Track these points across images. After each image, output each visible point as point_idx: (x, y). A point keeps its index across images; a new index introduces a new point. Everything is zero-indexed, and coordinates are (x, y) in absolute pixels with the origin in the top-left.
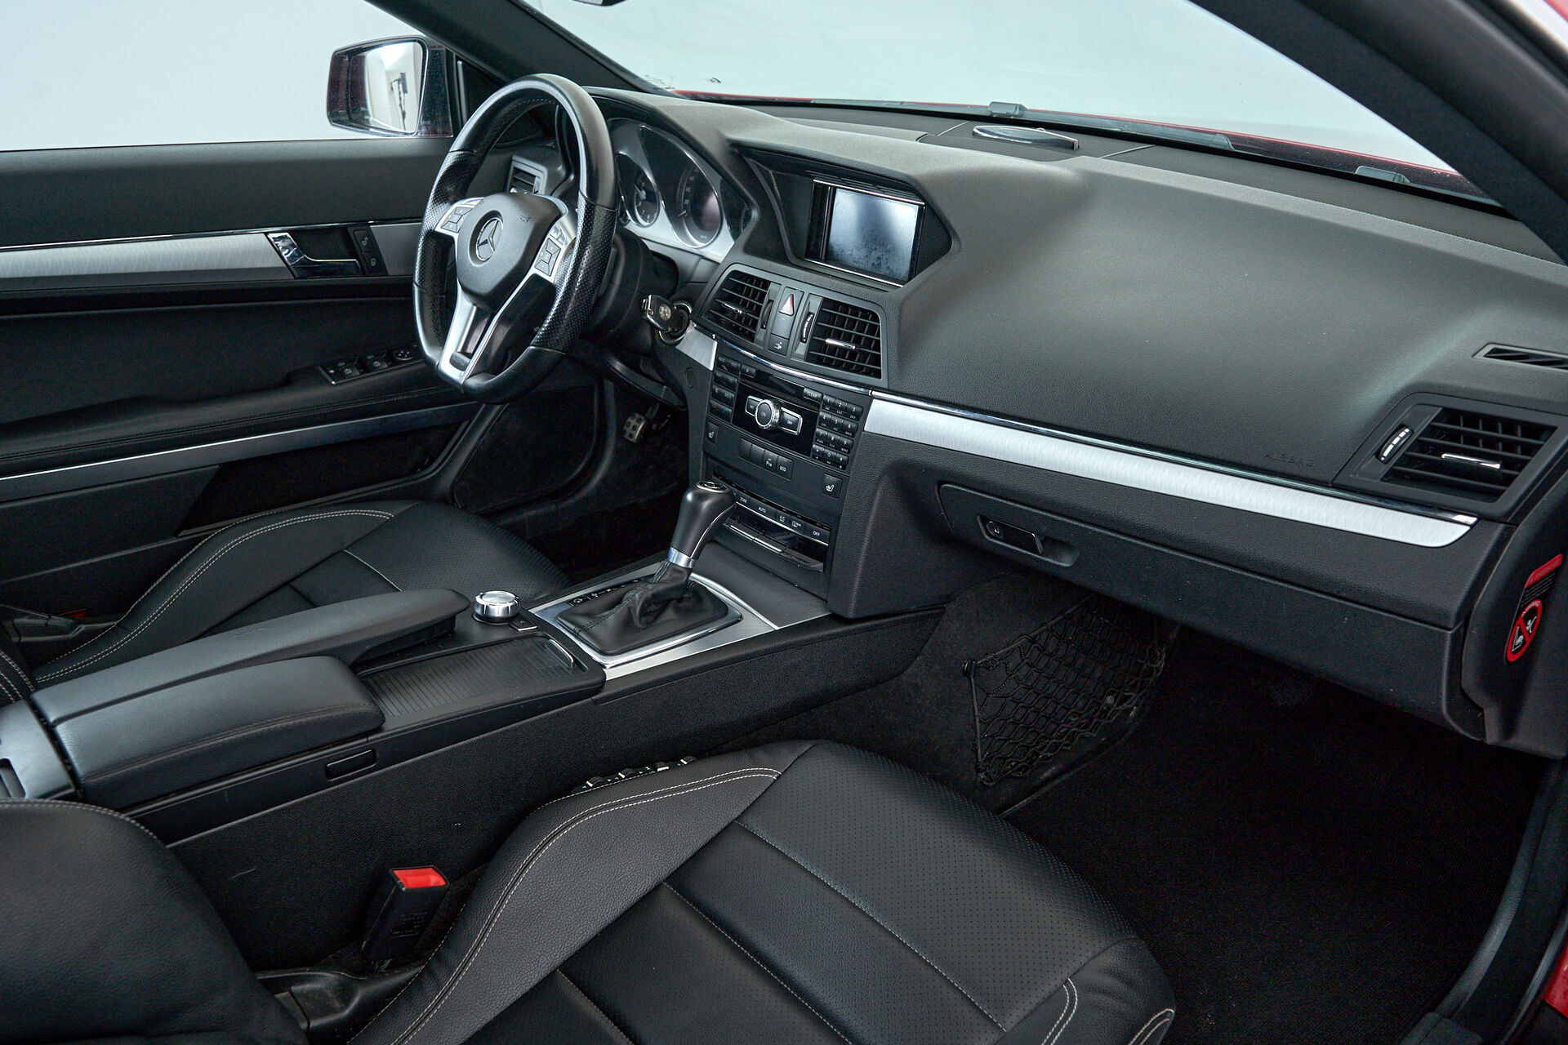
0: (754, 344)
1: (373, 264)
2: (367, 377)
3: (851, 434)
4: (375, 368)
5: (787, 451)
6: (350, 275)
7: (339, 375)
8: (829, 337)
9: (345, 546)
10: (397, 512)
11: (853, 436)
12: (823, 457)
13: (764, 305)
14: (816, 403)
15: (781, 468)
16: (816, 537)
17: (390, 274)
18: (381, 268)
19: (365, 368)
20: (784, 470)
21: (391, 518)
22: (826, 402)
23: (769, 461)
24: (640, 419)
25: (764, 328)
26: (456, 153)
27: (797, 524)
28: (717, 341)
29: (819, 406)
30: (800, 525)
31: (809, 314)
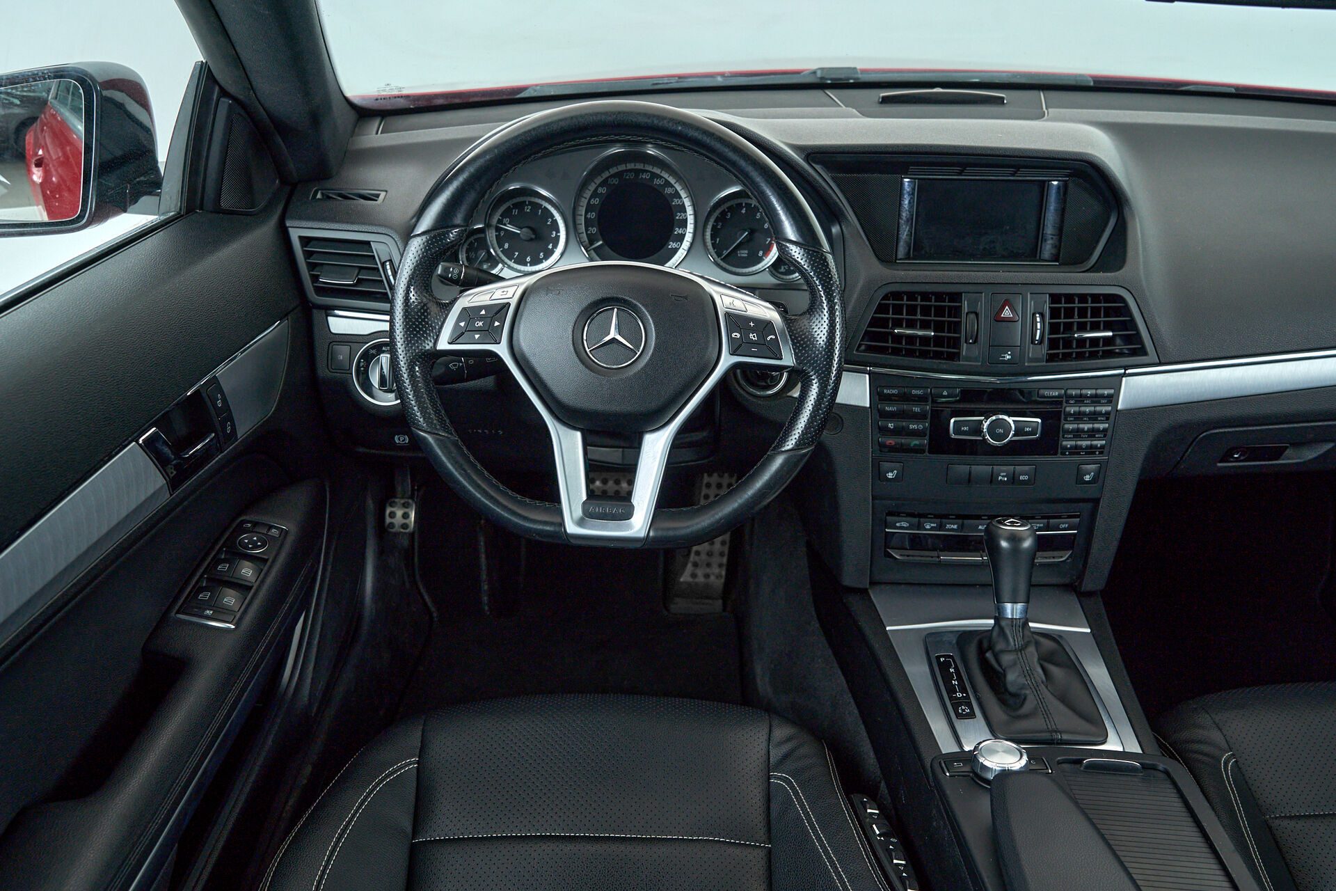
0: (961, 363)
1: (229, 430)
2: (253, 598)
3: (1104, 419)
5: (1026, 458)
6: (212, 458)
9: (410, 835)
11: (1107, 419)
12: (1076, 450)
13: (963, 320)
14: (1057, 402)
15: (1020, 477)
16: (1062, 529)
17: (239, 437)
18: (233, 432)
20: (1026, 478)
21: (418, 762)
22: (1071, 397)
23: (1003, 476)
24: (408, 504)
25: (971, 343)
26: (424, 238)
27: (1038, 525)
28: (869, 374)
29: (1061, 403)
30: (1042, 525)
31: (1034, 314)
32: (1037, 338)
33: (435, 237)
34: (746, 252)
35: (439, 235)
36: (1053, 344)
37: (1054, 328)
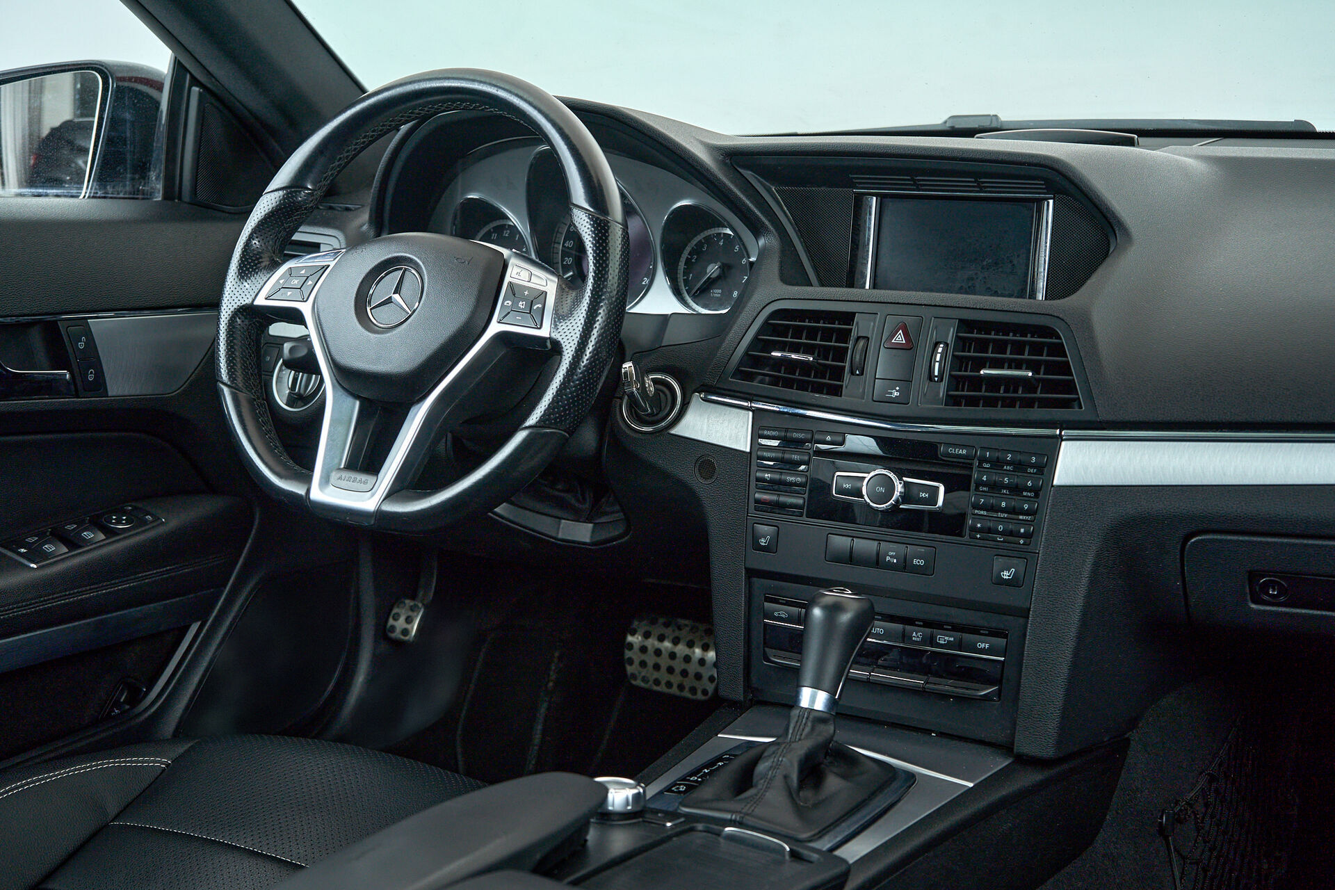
0: (843, 398)
1: (91, 378)
2: (76, 555)
3: (1032, 494)
4: (87, 542)
5: (921, 537)
6: (59, 394)
7: (36, 554)
8: (984, 367)
9: (110, 817)
10: (174, 755)
11: (1037, 496)
12: (989, 536)
13: (851, 346)
14: (966, 463)
15: (915, 562)
16: (982, 651)
17: (110, 394)
18: (100, 385)
19: (73, 543)
20: (922, 563)
21: (168, 765)
22: (981, 459)
23: (891, 557)
24: (416, 606)
25: (858, 375)
26: (281, 193)
27: (947, 638)
28: (753, 411)
29: (969, 467)
30: (952, 639)
31: (936, 344)
32: (936, 374)
33: (290, 193)
34: (720, 291)
35: (295, 192)
36: (956, 382)
37: (959, 362)
